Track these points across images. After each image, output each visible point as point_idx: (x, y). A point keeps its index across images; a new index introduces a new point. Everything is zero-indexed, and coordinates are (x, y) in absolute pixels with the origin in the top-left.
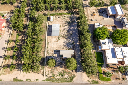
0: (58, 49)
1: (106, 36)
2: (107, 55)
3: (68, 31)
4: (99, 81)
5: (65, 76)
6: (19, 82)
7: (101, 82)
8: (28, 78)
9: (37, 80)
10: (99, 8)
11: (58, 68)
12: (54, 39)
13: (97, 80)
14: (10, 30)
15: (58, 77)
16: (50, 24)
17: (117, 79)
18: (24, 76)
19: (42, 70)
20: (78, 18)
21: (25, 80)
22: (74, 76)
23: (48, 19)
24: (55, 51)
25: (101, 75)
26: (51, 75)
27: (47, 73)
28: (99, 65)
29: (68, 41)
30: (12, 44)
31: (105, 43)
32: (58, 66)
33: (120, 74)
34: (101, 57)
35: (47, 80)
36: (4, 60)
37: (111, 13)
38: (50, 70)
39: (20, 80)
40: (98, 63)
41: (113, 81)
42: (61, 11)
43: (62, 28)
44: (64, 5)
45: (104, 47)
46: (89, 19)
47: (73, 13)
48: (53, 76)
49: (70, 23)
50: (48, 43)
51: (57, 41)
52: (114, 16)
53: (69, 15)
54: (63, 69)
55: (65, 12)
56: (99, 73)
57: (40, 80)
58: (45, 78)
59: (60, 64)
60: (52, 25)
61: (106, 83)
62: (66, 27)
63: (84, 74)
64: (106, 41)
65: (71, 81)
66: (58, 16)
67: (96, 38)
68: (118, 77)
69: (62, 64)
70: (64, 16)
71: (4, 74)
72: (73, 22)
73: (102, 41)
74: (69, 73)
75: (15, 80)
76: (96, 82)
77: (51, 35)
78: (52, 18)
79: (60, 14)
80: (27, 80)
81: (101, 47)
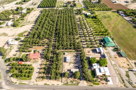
0: (70, 69)
1: (95, 62)
2: (96, 71)
3: (75, 60)
4: (93, 85)
5: (74, 83)
6: (47, 86)
7: (94, 85)
8: (53, 84)
9: (58, 84)
10: (92, 49)
11: (70, 78)
12: (67, 64)
13: (92, 84)
14: (42, 59)
15: (70, 83)
16: (65, 56)
17: (103, 84)
18: (50, 83)
19: (61, 80)
20: (80, 54)
21: (51, 85)
22: (79, 82)
23: (64, 54)
24: (68, 70)
25: (94, 82)
26: (66, 82)
27: (64, 81)
28: (93, 77)
29: (75, 65)
30: (43, 66)
31: (95, 65)
32: (70, 77)
33: (104, 81)
34: (94, 73)
35: (64, 84)
36: (39, 74)
37: (98, 51)
38: (65, 79)
39: (48, 85)
40: (92, 76)
41: (101, 85)
42: (71, 50)
43: (72, 59)
44: (73, 47)
45: (95, 67)
46: (87, 54)
47: (78, 51)
48: (67, 83)
49: (76, 56)
50: (64, 66)
51: (69, 65)
52: (100, 53)
53: (76, 52)
54: (73, 79)
55: (74, 50)
56: (93, 81)
57: (60, 85)
58: (63, 84)
59: (71, 77)
60: (66, 57)
61: (97, 86)
62: (74, 58)
63: (85, 82)
64: (96, 64)
65: (77, 85)
66: (69, 53)
67: (90, 63)
68: (103, 83)
69: (72, 76)
70: (73, 52)
71: (39, 81)
72: (78, 56)
73: (93, 64)
74: (76, 81)
75: (45, 84)
76: (92, 86)
77: (66, 62)
78: (66, 53)
79: (70, 51)
80: (52, 85)
81: (93, 67)
